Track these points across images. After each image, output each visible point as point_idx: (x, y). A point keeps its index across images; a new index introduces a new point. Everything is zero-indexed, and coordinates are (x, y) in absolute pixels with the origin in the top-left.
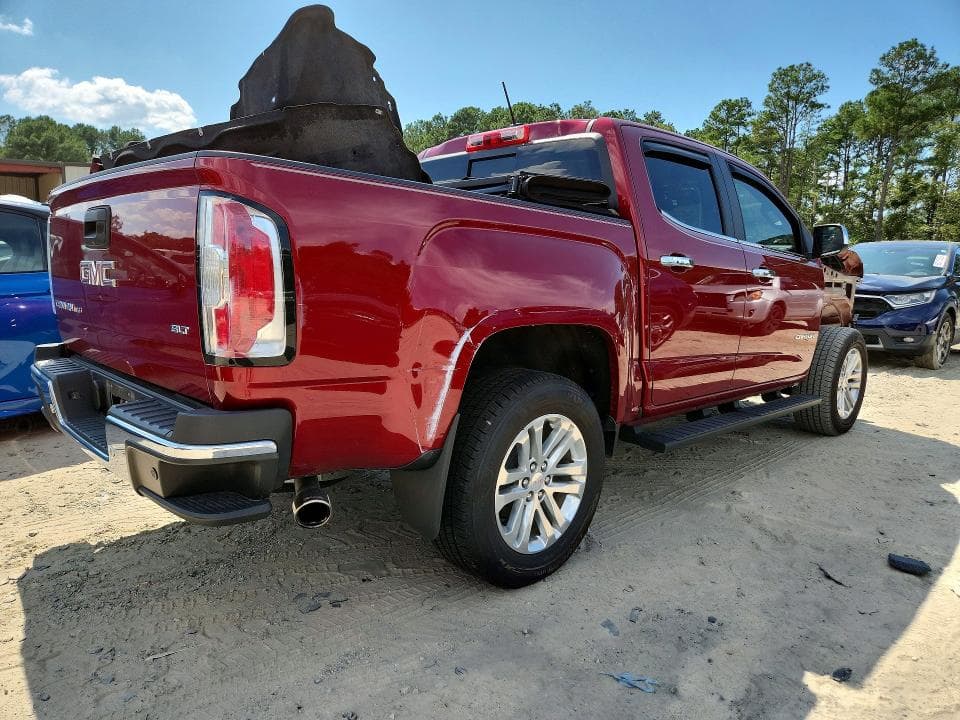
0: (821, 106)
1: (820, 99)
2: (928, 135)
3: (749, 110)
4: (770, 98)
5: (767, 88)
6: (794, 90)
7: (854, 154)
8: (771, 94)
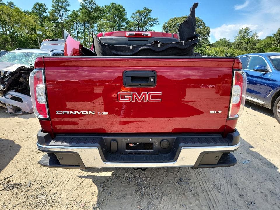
0: (69, 10)
1: (68, 8)
2: (96, 23)
3: (46, 7)
4: (53, 5)
5: (52, 2)
6: (60, 4)
7: (78, 26)
8: (54, 4)
